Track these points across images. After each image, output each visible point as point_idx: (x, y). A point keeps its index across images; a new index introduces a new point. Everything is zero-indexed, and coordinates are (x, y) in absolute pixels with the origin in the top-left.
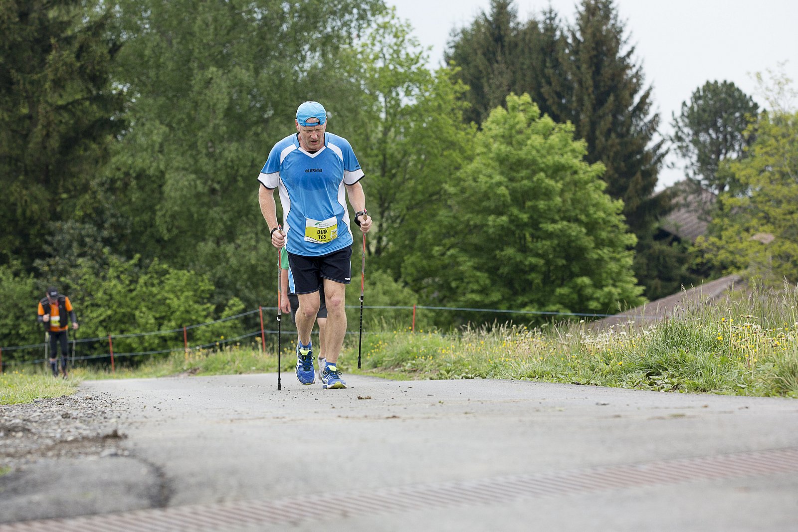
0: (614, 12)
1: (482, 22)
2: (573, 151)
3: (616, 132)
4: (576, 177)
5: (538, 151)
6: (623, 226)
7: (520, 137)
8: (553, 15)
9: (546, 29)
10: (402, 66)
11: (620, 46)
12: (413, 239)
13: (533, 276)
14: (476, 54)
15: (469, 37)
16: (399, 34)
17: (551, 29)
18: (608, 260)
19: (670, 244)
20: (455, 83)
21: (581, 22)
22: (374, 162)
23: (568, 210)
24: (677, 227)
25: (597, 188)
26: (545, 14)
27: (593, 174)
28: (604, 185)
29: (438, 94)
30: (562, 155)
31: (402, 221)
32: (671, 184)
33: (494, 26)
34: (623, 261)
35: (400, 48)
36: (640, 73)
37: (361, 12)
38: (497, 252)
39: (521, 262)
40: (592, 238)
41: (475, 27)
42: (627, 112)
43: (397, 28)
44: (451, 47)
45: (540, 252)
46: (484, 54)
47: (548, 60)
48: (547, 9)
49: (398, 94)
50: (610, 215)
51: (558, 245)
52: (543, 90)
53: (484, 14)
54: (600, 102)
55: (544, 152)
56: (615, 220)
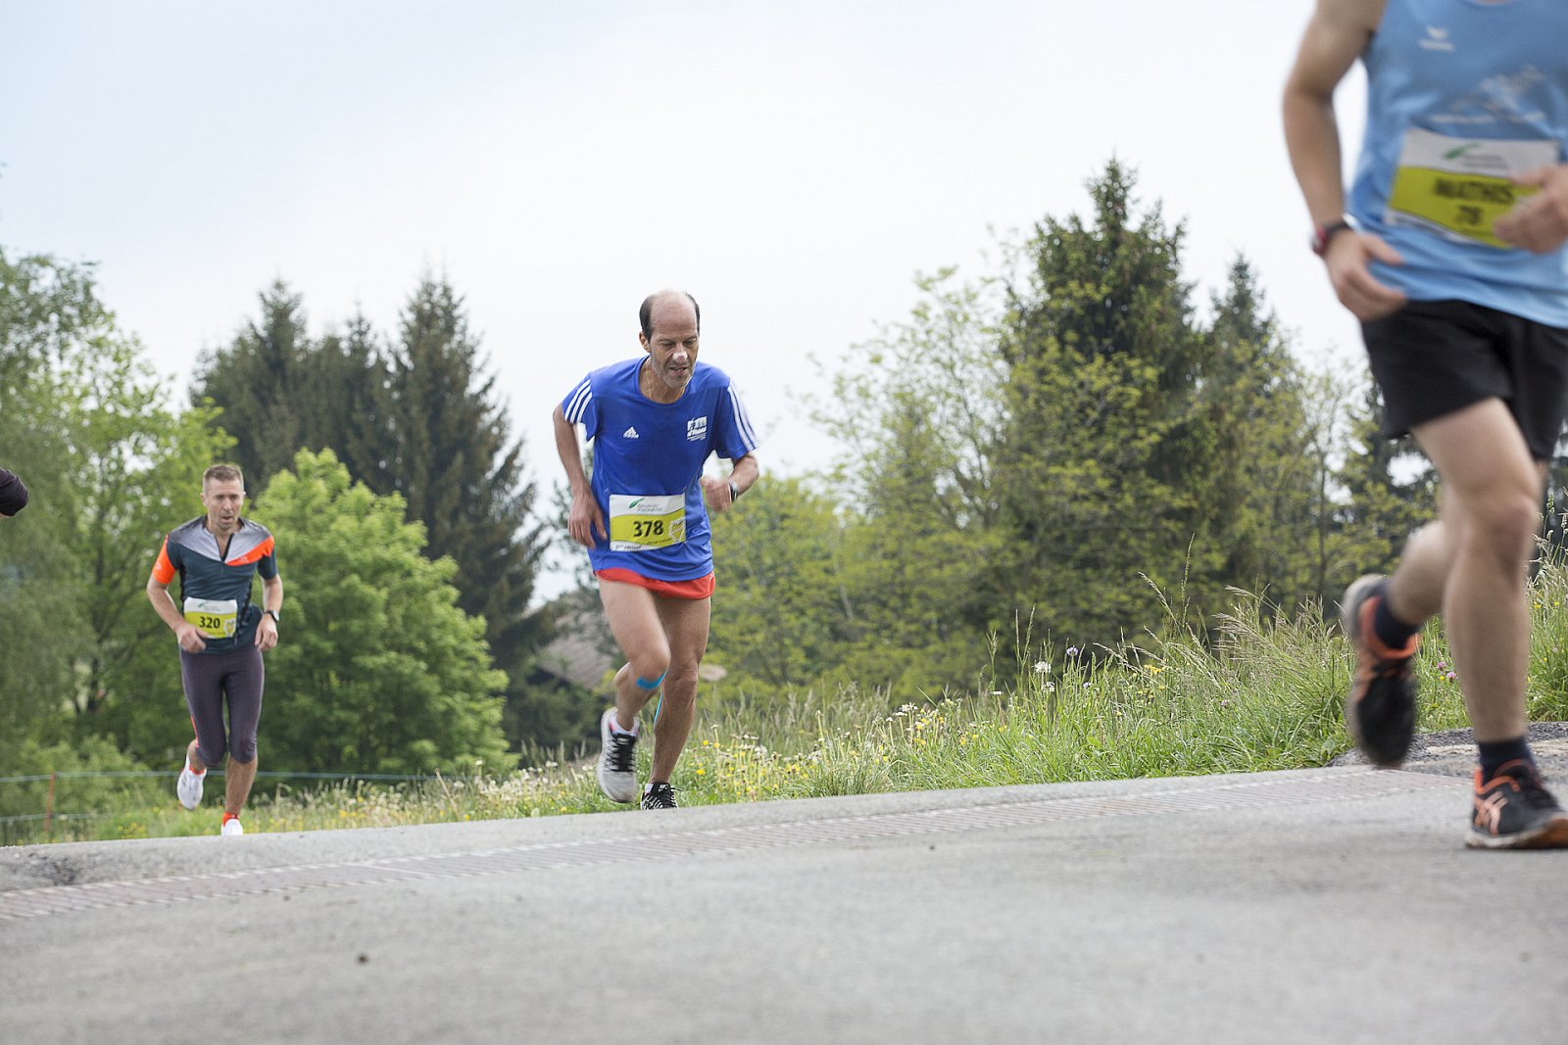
0: (461, 322)
1: (249, 338)
2: (404, 540)
3: (467, 512)
4: (409, 581)
5: (348, 541)
6: (485, 659)
7: (318, 519)
8: (364, 327)
9: (354, 350)
10: (125, 404)
11: (470, 377)
12: (149, 685)
13: (343, 739)
14: (241, 390)
15: (229, 364)
16: (122, 356)
17: (359, 350)
18: (462, 714)
19: (555, 691)
20: (212, 435)
21: (409, 338)
22: (83, 561)
23: (396, 635)
24: (565, 664)
25: (444, 599)
26: (350, 325)
27: (437, 576)
28: (454, 593)
29: (185, 453)
30: (387, 546)
31: (131, 655)
32: (553, 596)
33: (269, 345)
34: (486, 715)
35: (124, 378)
36: (505, 418)
37: (65, 320)
38: (285, 703)
39: (323, 718)
40: (436, 678)
41: (239, 347)
42: (482, 481)
43: (118, 347)
44: (200, 380)
45: (354, 701)
46: (254, 390)
47: (357, 399)
48: (354, 318)
49: (120, 453)
50: (464, 640)
51: (383, 690)
52: (349, 447)
53: (252, 326)
54: (441, 465)
55: (358, 542)
56: (472, 648)
